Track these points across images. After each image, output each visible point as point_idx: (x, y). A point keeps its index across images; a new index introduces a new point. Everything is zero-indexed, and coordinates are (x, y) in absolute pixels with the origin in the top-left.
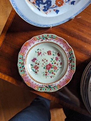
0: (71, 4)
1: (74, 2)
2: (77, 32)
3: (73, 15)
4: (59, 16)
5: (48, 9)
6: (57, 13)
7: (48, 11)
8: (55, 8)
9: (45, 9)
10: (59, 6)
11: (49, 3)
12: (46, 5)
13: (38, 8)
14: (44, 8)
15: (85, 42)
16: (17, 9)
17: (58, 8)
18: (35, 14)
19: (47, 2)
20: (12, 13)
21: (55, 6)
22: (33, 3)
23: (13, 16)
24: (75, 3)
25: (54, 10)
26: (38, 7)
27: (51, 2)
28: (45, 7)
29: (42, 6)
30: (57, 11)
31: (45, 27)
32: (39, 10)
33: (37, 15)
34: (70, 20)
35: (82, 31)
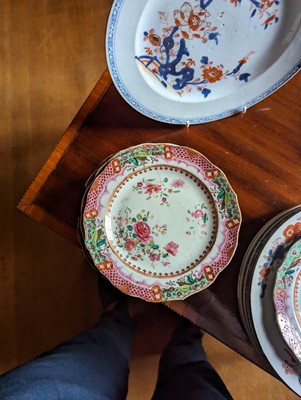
0: (241, 79)
1: (248, 75)
2: (250, 145)
3: (243, 103)
4: (211, 102)
5: (184, 85)
6: (206, 96)
7: (185, 89)
8: (200, 85)
9: (178, 85)
10: (212, 80)
11: (188, 74)
12: (180, 77)
13: (163, 82)
14: (175, 83)
15: (268, 171)
16: (118, 80)
17: (209, 86)
18: (154, 92)
19: (183, 72)
20: (102, 82)
21: (202, 80)
22: (154, 71)
23: (102, 90)
24: (249, 78)
25: (200, 89)
26: (162, 79)
27: (192, 71)
28: (177, 80)
29: (171, 79)
30: (206, 92)
31: (173, 122)
32: (165, 85)
33: (158, 95)
34: (237, 114)
35: (263, 144)
